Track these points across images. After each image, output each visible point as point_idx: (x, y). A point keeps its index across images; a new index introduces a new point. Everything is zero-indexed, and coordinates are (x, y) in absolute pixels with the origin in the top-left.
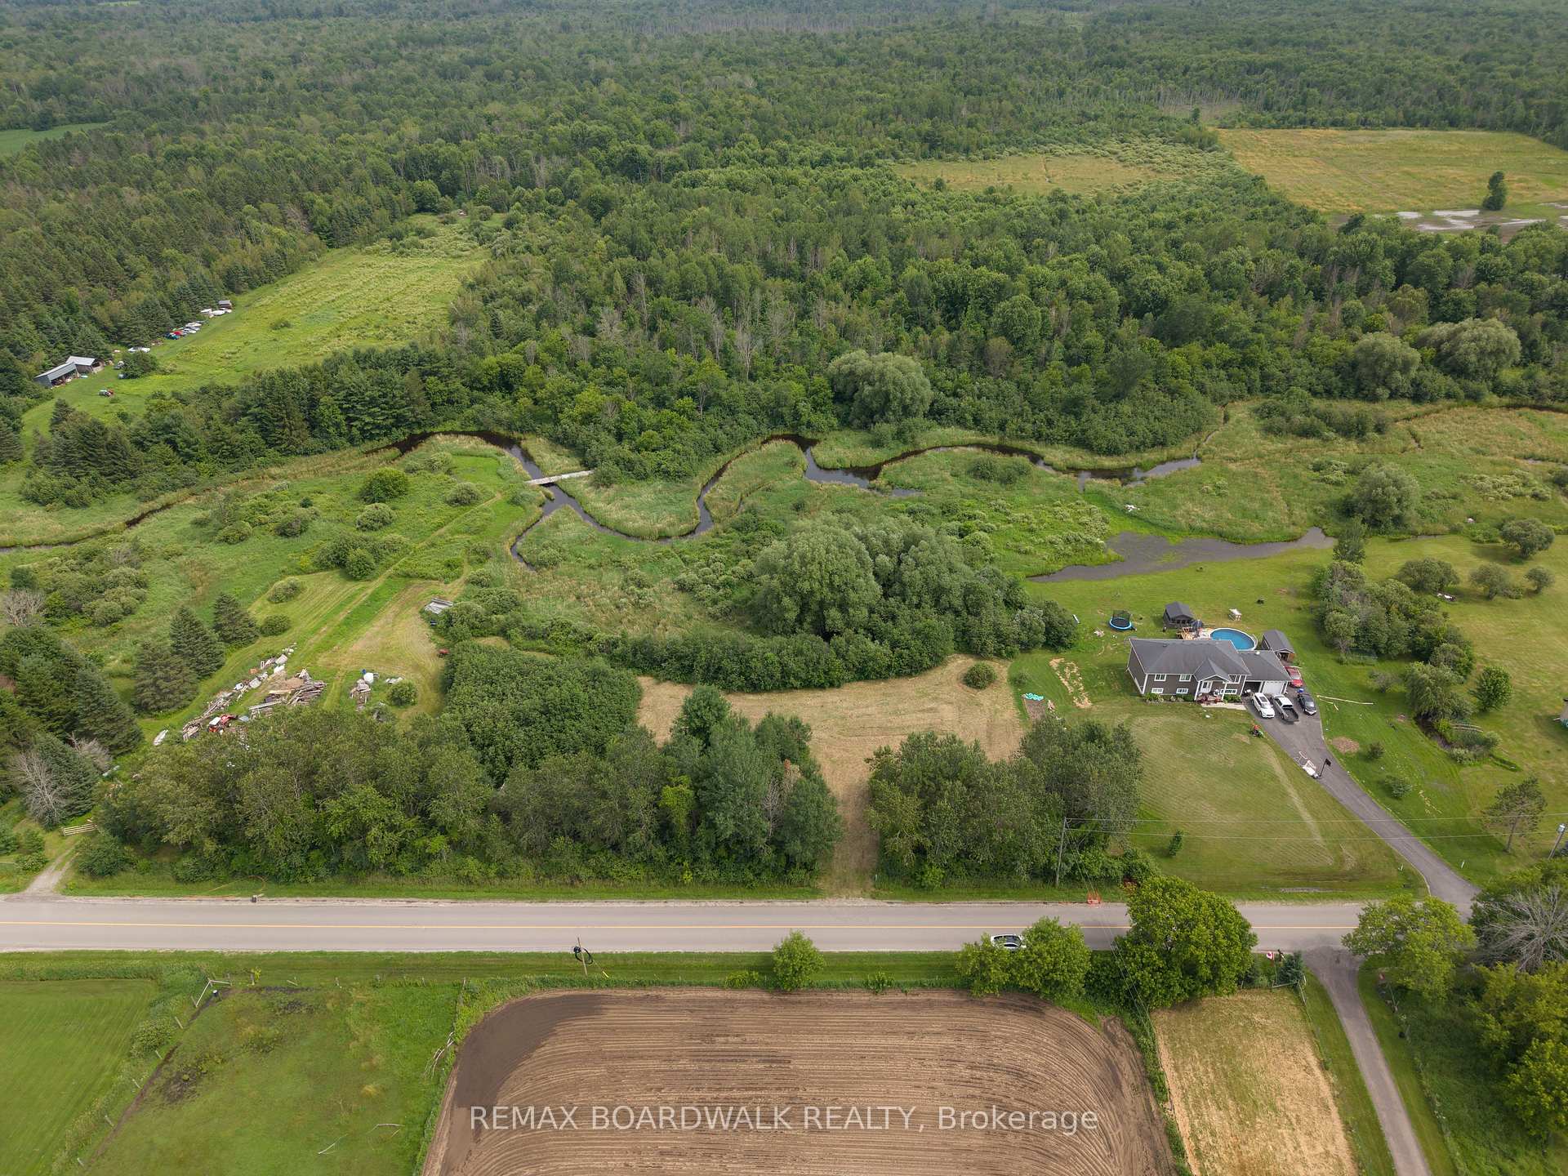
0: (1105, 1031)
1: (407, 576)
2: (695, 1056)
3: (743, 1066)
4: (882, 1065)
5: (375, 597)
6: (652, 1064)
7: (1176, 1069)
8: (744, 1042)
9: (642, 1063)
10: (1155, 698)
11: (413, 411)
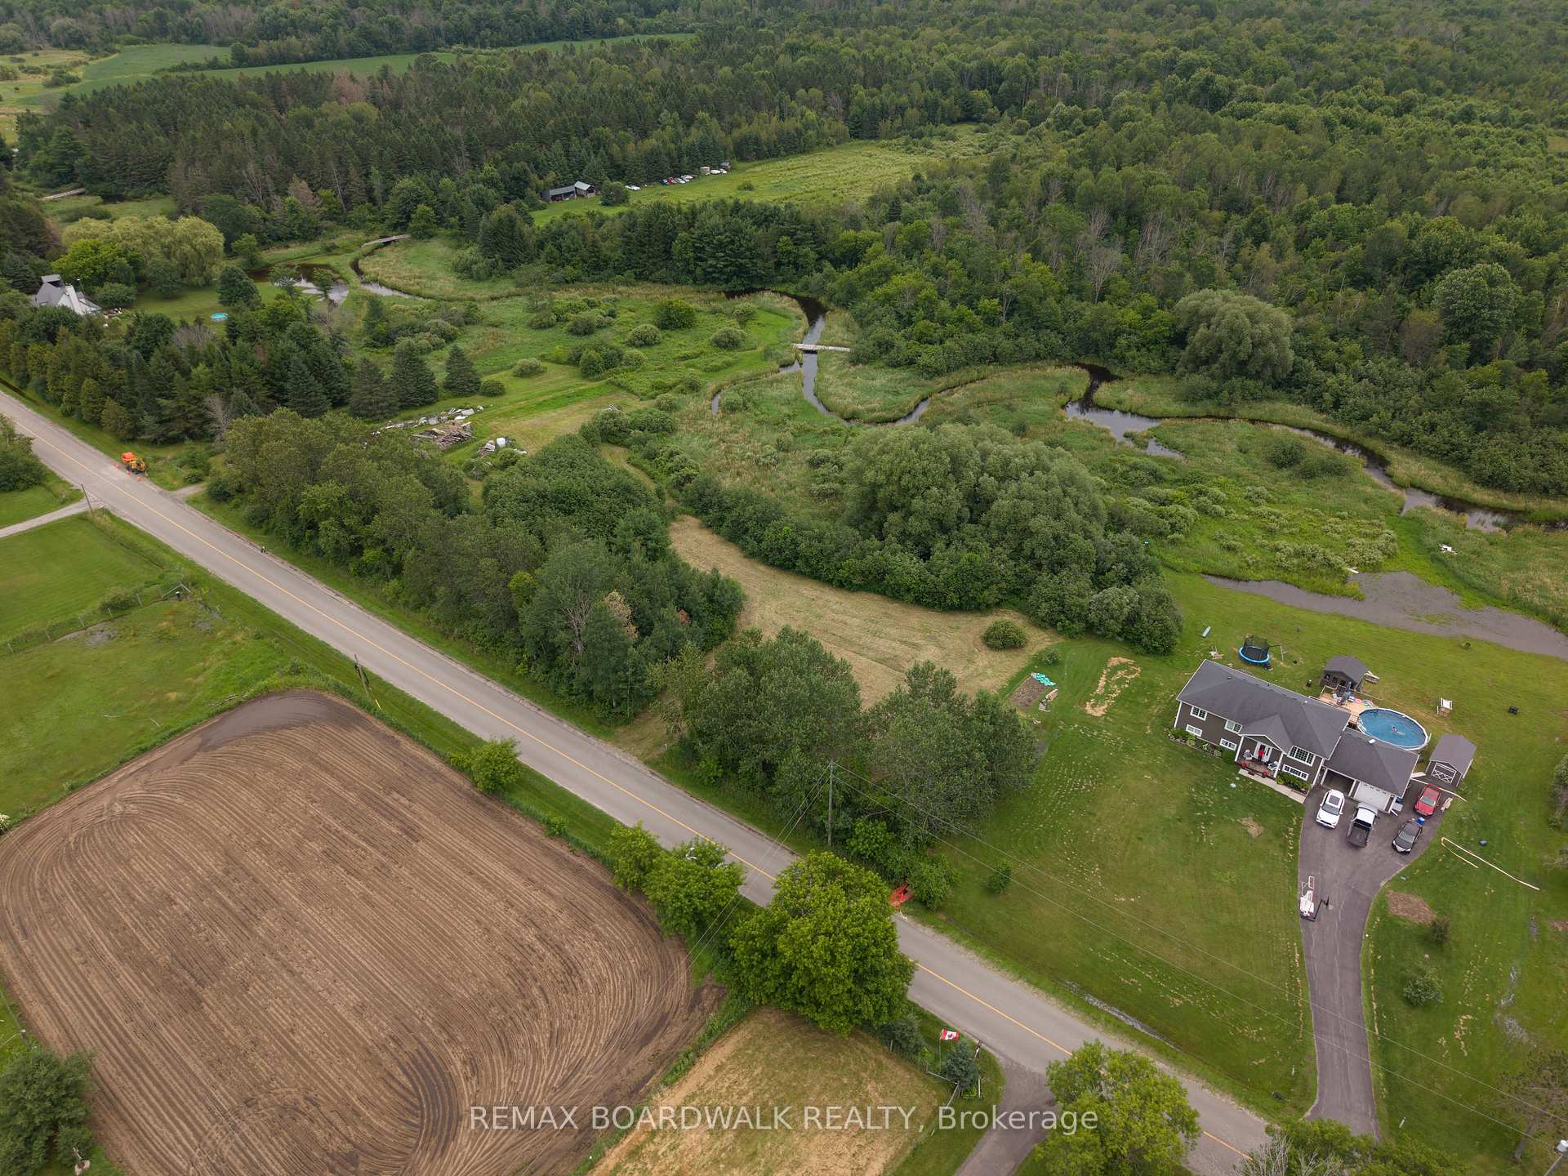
0: (698, 993)
1: (619, 385)
2: (365, 796)
3: (384, 823)
4: (476, 888)
5: (580, 394)
6: (333, 783)
7: (719, 1068)
8: (408, 808)
9: (328, 777)
10: (1185, 736)
11: (755, 264)
